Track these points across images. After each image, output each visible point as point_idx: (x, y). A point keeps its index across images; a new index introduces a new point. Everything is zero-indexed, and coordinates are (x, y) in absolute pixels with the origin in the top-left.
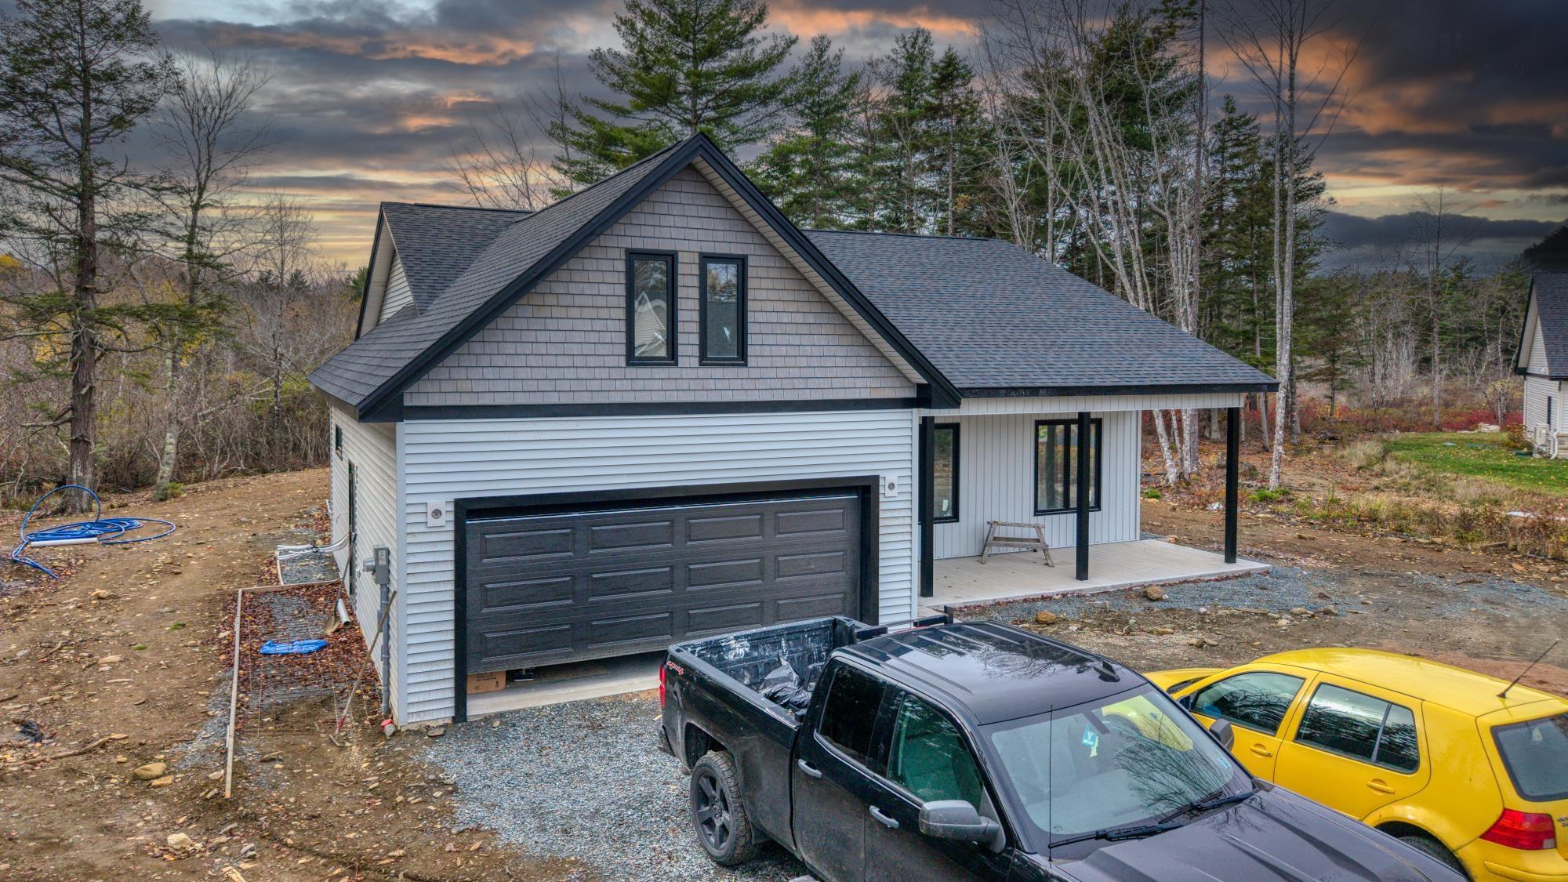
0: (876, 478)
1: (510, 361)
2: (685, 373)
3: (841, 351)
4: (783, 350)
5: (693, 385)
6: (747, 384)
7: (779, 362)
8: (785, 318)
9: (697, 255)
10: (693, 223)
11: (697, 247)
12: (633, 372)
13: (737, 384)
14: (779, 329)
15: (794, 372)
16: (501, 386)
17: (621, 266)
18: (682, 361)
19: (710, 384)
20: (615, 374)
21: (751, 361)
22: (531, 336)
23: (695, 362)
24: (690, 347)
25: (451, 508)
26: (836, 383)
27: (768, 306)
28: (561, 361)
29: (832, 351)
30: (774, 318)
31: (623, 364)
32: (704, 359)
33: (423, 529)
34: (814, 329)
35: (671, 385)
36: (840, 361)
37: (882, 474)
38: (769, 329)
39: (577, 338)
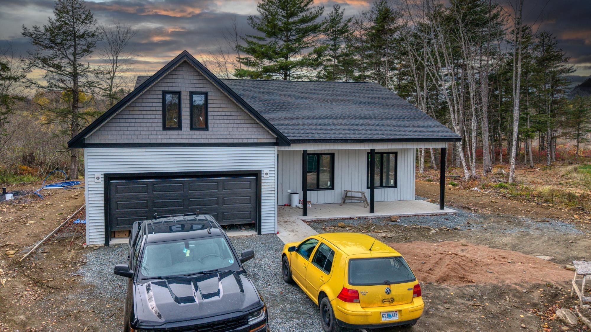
0: (260, 171)
1: (121, 129)
2: (184, 133)
3: (246, 125)
4: (223, 125)
5: (188, 137)
6: (208, 137)
7: (221, 129)
8: (223, 114)
9: (188, 92)
10: (186, 81)
11: (189, 89)
12: (165, 132)
13: (205, 137)
14: (221, 117)
15: (227, 133)
16: (119, 137)
17: (160, 97)
18: (183, 129)
19: (195, 137)
20: (159, 133)
21: (210, 129)
22: (129, 121)
23: (188, 129)
24: (186, 124)
25: (103, 176)
26: (244, 137)
27: (216, 110)
28: (139, 129)
29: (242, 125)
30: (219, 114)
31: (162, 130)
32: (192, 128)
33: (94, 183)
34: (234, 118)
35: (180, 137)
36: (245, 129)
37: (262, 170)
38: (217, 117)
39: (145, 121)
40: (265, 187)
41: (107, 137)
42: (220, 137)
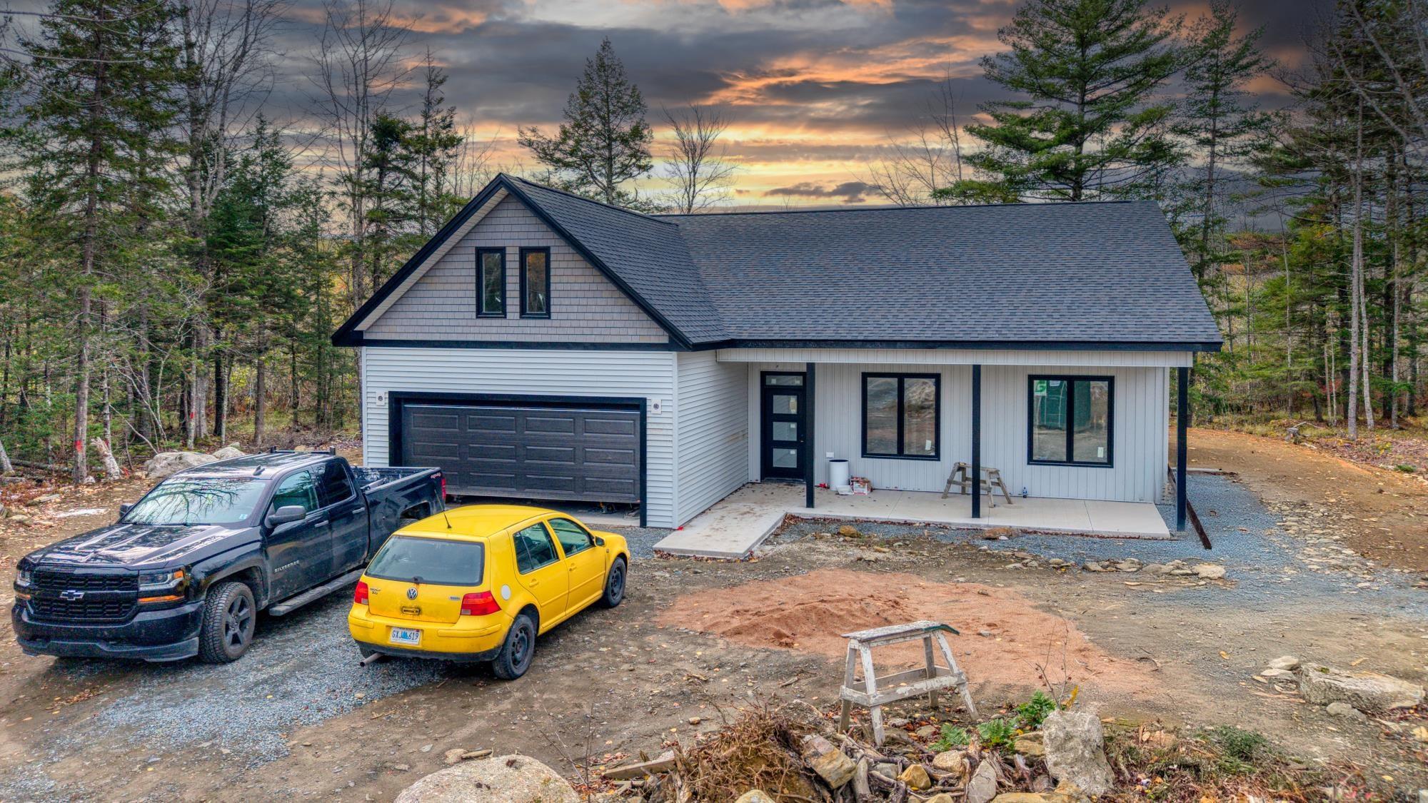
0: (644, 400)
1: (415, 315)
2: (511, 323)
3: (617, 309)
4: (575, 309)
5: (517, 331)
6: (552, 331)
7: (572, 316)
9: (518, 249)
10: (515, 228)
11: (518, 244)
12: (480, 322)
13: (544, 331)
14: (573, 294)
15: (582, 324)
16: (411, 329)
17: (473, 258)
18: (509, 315)
19: (527, 330)
20: (470, 322)
21: (553, 316)
22: (426, 301)
23: (517, 316)
24: (514, 307)
25: (387, 396)
26: (614, 331)
27: (565, 279)
28: (441, 315)
29: (609, 309)
30: (568, 287)
31: (474, 317)
32: (523, 313)
33: (375, 406)
34: (597, 294)
35: (503, 330)
36: (616, 316)
37: (648, 397)
38: (565, 294)
39: (449, 301)
40: (654, 432)
41: (394, 329)
42: (571, 331)
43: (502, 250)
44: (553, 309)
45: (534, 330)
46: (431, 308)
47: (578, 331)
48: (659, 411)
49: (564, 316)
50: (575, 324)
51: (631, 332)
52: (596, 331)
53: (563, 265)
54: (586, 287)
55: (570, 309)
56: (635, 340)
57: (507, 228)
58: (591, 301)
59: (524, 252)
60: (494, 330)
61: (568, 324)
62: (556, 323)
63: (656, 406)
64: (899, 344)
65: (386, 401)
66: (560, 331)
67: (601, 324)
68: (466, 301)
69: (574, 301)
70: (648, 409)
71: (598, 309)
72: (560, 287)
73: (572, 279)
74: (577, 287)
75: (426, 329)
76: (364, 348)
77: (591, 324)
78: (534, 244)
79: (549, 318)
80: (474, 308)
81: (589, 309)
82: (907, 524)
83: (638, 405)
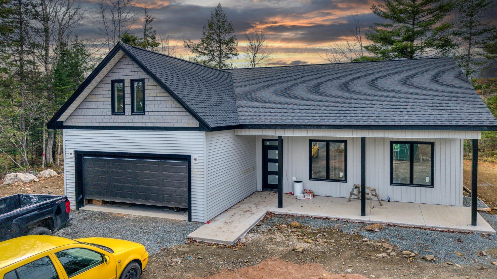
0: (190, 156)
1: (85, 114)
2: (127, 117)
4: (157, 110)
5: (130, 121)
6: (145, 121)
10: (129, 70)
11: (130, 78)
12: (114, 117)
13: (142, 121)
14: (155, 102)
15: (160, 117)
16: (84, 121)
17: (110, 85)
18: (126, 113)
19: (135, 121)
20: (109, 117)
21: (146, 113)
22: (90, 107)
23: (130, 113)
24: (128, 109)
25: (74, 153)
26: (175, 121)
27: (151, 95)
30: (153, 99)
31: (111, 114)
32: (133, 113)
33: (69, 158)
34: (167, 102)
35: (124, 121)
36: (176, 113)
38: (152, 102)
39: (100, 107)
40: (195, 173)
41: (77, 121)
43: (123, 81)
44: (146, 110)
45: (138, 121)
46: (92, 110)
47: (158, 121)
48: (197, 162)
49: (151, 114)
50: (156, 117)
51: (183, 121)
52: (166, 121)
53: (151, 87)
54: (161, 98)
55: (154, 110)
56: (185, 125)
57: (125, 70)
58: (164, 106)
59: (133, 81)
60: (120, 121)
61: (153, 117)
62: (148, 117)
63: (195, 159)
64: (322, 127)
65: (73, 155)
66: (150, 121)
67: (169, 117)
68: (107, 106)
69: (156, 106)
70: (192, 161)
71: (167, 110)
72: (149, 99)
73: (155, 95)
74: (157, 99)
75: (90, 121)
76: (64, 130)
77: (164, 117)
78: (137, 77)
79: (144, 114)
80: (110, 110)
81: (163, 110)
82: (328, 219)
83: (187, 158)
